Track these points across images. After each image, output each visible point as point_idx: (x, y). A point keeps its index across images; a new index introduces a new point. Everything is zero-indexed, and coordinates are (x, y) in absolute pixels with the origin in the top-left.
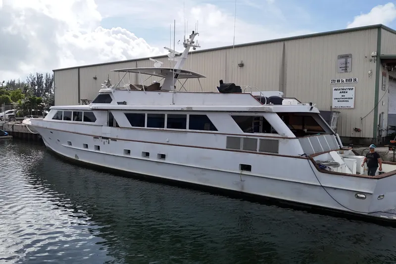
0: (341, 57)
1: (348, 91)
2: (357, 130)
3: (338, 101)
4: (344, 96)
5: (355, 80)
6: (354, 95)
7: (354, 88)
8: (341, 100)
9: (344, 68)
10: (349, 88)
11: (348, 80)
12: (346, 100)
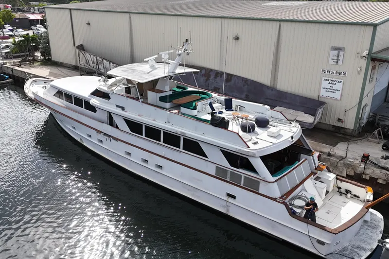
0: (335, 49)
1: (337, 83)
2: (340, 120)
3: (326, 91)
4: (332, 87)
5: (345, 74)
6: (341, 88)
7: (342, 81)
8: (329, 90)
9: (336, 61)
10: (338, 80)
11: (339, 73)
12: (334, 91)
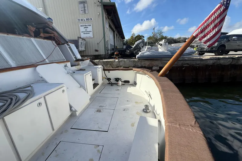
0: (81, 3)
1: (88, 27)
2: (96, 51)
3: (84, 34)
4: (87, 30)
5: (91, 19)
6: (92, 29)
7: (91, 24)
8: (85, 33)
9: (84, 11)
10: (89, 24)
11: (87, 19)
12: (88, 32)
